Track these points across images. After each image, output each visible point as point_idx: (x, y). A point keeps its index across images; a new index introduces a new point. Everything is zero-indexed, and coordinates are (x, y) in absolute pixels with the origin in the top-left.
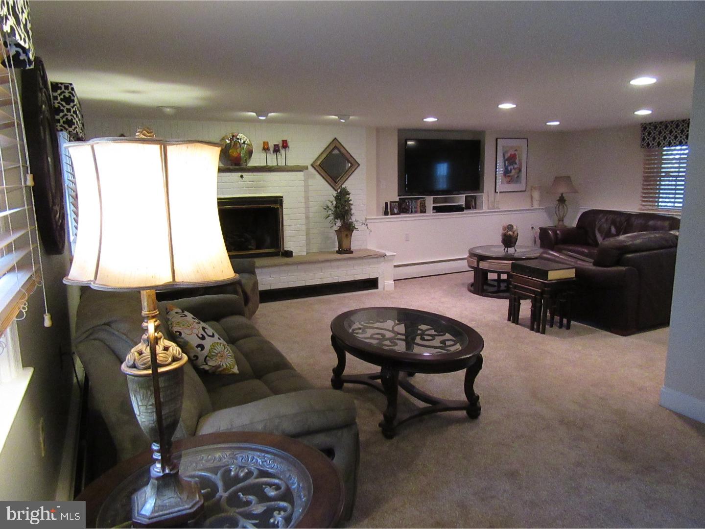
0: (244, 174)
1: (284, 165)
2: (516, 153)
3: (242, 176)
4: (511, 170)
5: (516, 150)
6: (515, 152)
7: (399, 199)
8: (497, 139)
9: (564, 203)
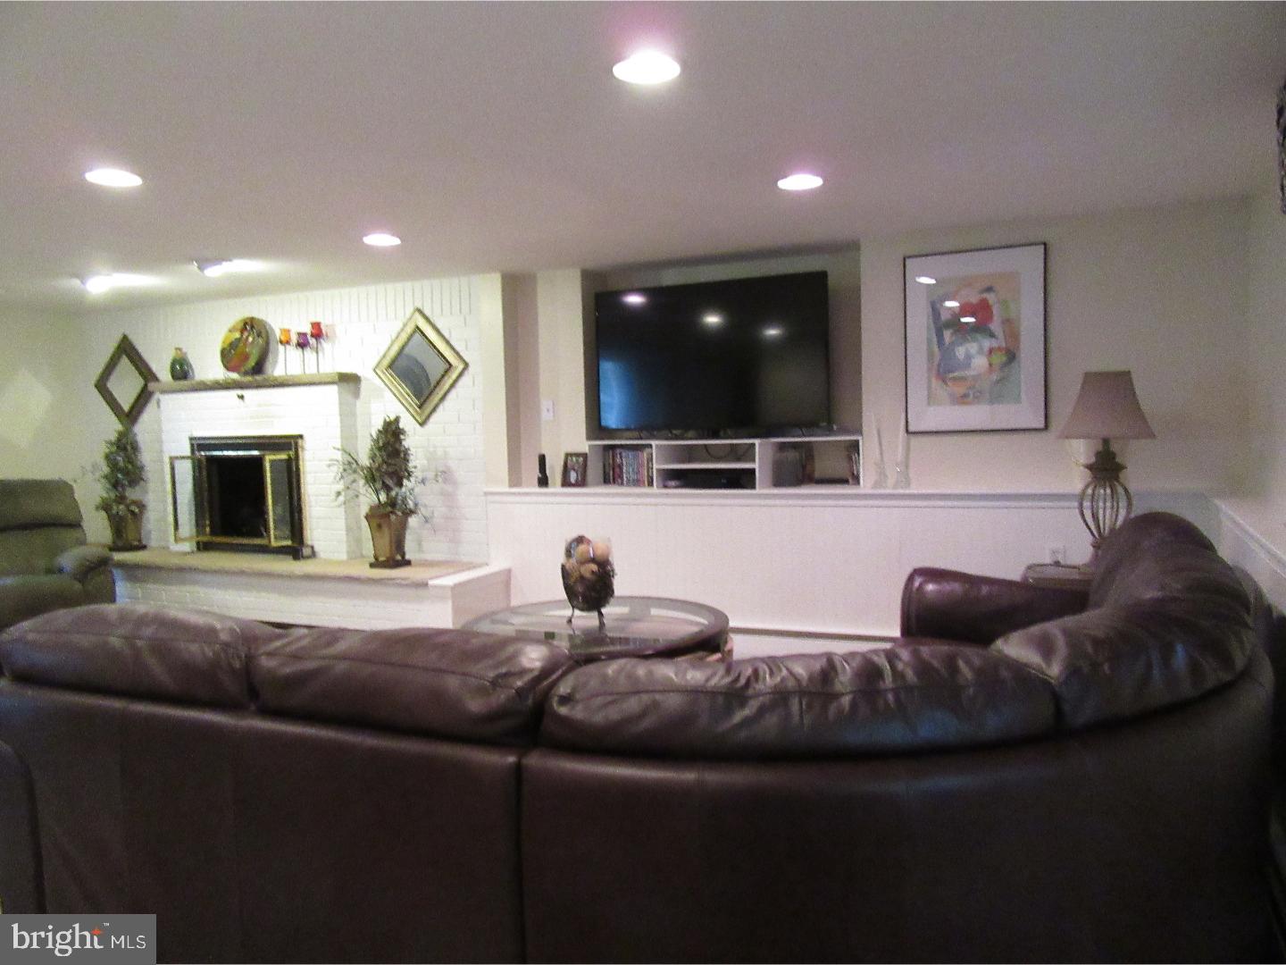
0: (245, 393)
1: (315, 371)
2: (991, 298)
3: (242, 397)
4: (969, 357)
5: (989, 289)
6: (986, 295)
7: (590, 446)
8: (904, 259)
9: (1117, 479)
